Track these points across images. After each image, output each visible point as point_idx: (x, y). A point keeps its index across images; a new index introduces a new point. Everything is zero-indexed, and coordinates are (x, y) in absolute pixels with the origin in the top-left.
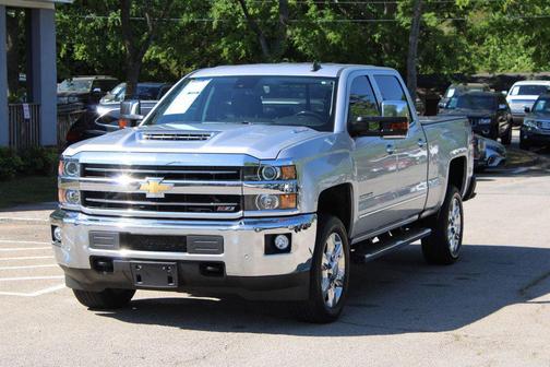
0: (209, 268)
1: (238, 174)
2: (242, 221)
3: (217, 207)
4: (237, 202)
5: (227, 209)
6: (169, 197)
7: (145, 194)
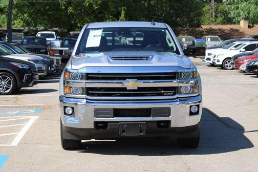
0: (162, 124)
1: (175, 76)
2: (178, 100)
3: (164, 93)
4: (175, 90)
5: (169, 94)
6: (140, 89)
7: (126, 88)
